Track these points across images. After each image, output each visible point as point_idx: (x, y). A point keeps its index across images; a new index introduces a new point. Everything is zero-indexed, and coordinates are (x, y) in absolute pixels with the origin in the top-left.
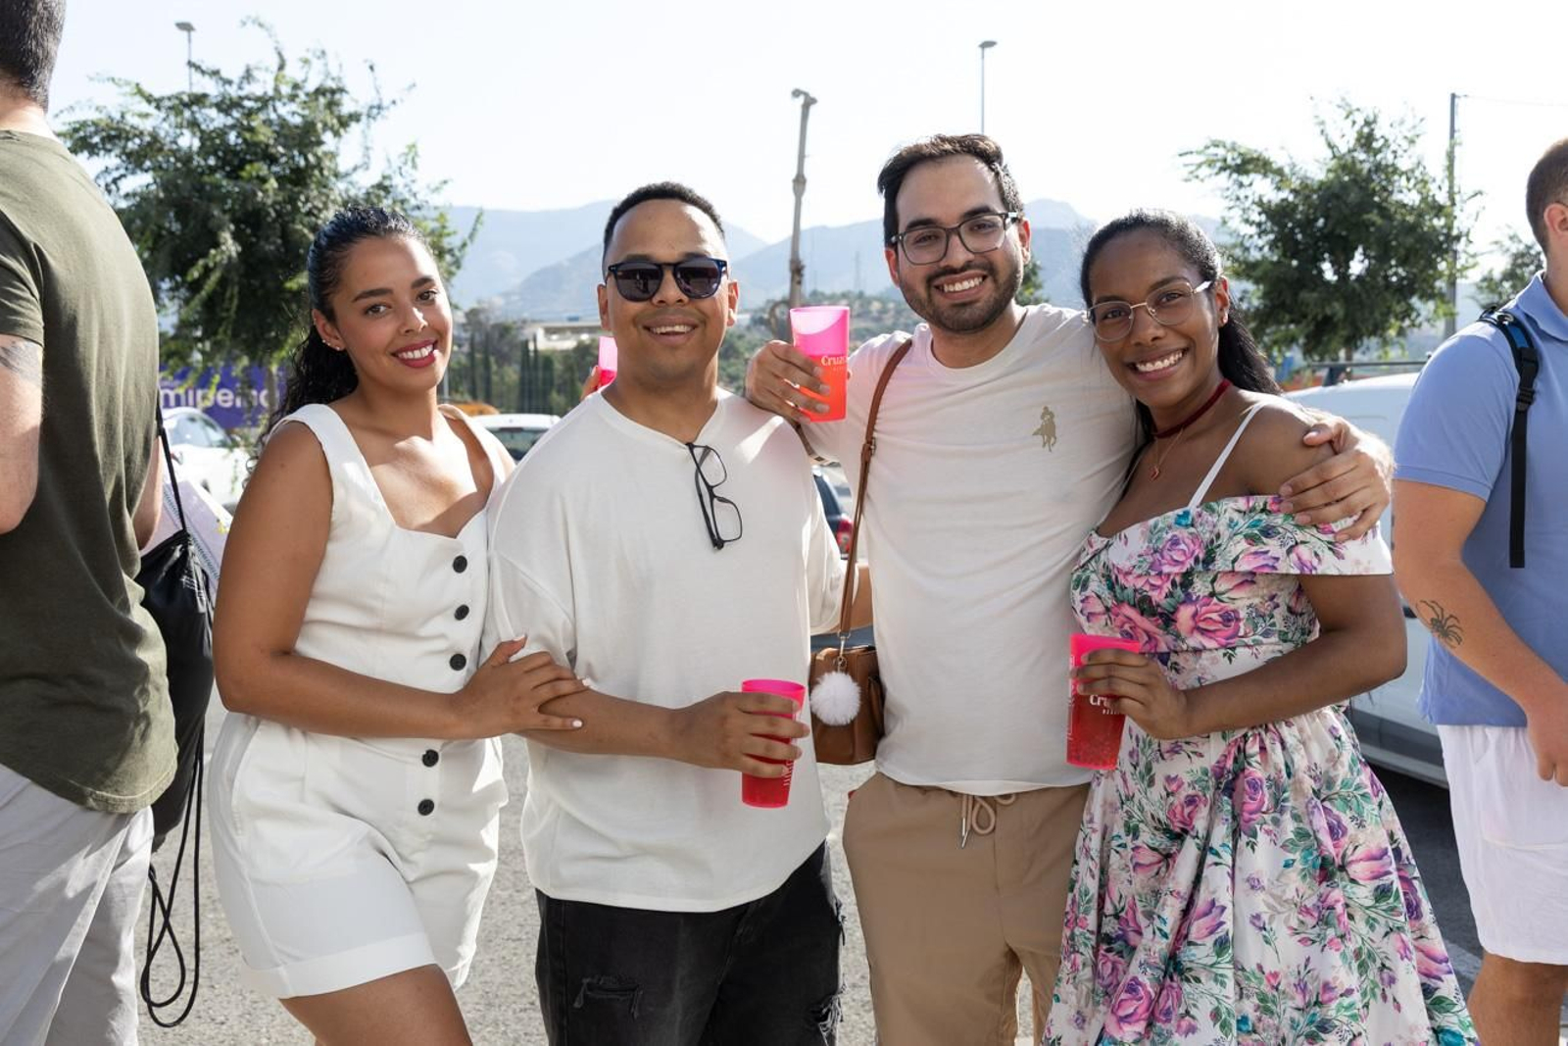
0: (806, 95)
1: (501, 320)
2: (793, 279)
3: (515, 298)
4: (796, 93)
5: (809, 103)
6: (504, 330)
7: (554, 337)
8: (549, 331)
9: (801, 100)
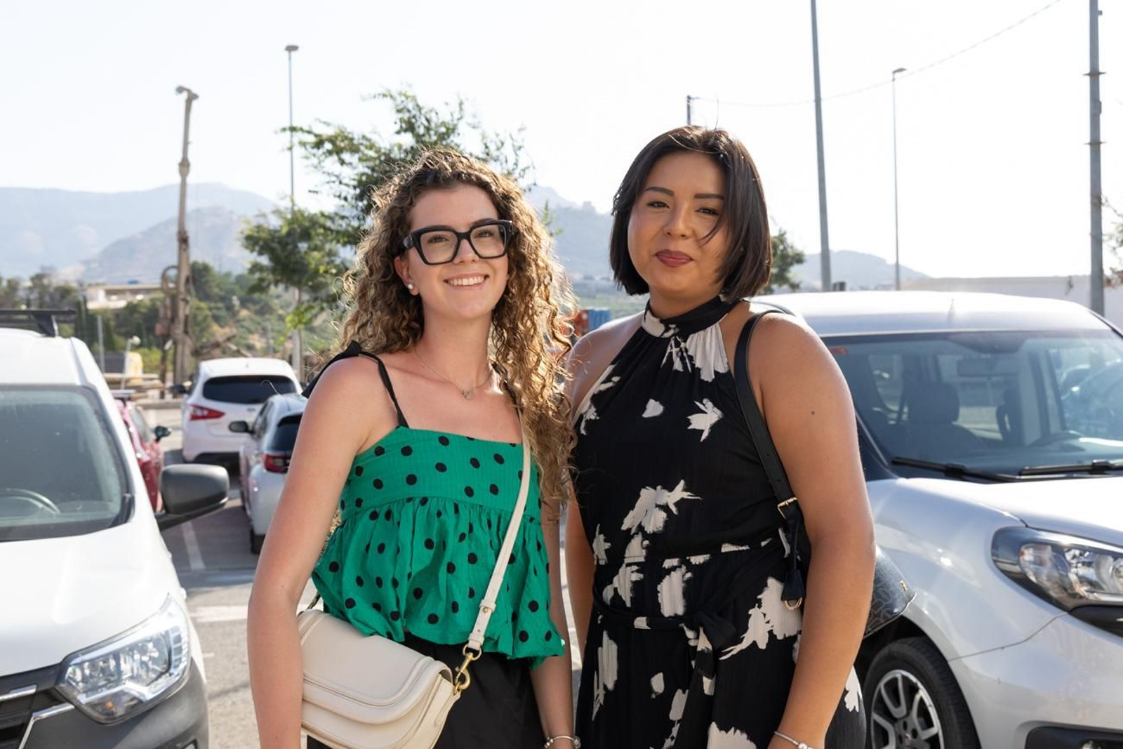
0: (189, 91)
1: (62, 284)
2: (180, 248)
3: (94, 265)
4: (180, 90)
5: (192, 97)
6: (65, 292)
7: (114, 297)
8: (110, 293)
9: (185, 95)
